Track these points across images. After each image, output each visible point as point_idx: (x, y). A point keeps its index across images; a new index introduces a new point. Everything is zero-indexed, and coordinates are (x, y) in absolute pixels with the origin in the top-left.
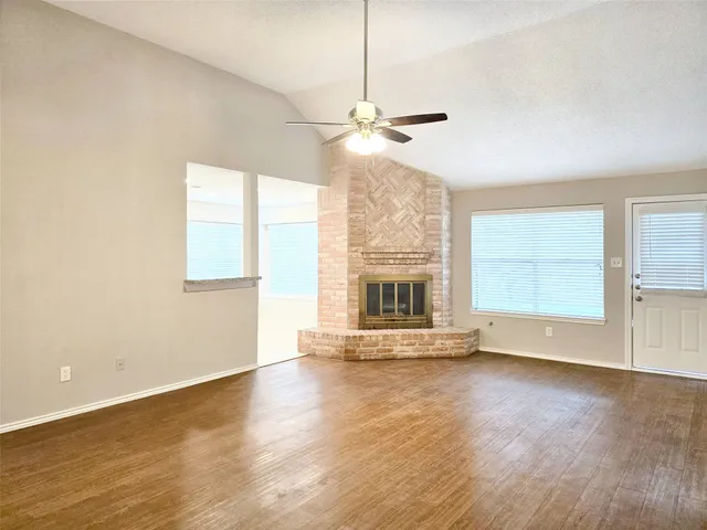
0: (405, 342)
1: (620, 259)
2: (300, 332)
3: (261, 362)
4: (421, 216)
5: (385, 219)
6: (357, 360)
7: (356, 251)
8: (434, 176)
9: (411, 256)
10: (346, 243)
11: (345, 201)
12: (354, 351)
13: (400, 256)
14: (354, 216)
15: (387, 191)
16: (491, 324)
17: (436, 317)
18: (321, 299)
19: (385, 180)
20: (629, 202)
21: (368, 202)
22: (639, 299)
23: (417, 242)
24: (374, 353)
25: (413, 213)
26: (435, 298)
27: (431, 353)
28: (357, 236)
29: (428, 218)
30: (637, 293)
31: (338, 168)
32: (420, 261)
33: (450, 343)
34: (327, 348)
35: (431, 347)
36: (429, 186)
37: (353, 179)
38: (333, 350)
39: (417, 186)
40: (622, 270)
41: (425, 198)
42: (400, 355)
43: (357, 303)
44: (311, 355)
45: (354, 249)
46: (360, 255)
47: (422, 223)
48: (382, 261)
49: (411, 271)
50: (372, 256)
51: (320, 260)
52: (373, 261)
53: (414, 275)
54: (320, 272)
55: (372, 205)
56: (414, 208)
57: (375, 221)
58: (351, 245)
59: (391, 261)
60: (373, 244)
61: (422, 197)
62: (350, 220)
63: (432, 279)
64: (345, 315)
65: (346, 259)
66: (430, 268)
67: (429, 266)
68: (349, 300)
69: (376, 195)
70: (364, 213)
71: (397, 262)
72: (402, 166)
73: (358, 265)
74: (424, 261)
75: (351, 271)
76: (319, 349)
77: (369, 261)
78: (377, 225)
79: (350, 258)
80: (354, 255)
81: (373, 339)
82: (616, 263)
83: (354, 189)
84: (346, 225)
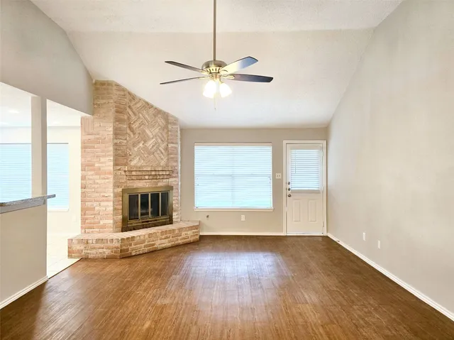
0: (163, 237)
1: (280, 174)
2: (70, 241)
3: (49, 274)
4: (165, 144)
5: (141, 145)
6: (130, 257)
7: (120, 170)
8: (172, 116)
9: (161, 173)
10: (112, 163)
11: (111, 129)
12: (127, 250)
13: (153, 173)
14: (118, 141)
15: (142, 124)
16: (208, 216)
17: (175, 216)
18: (84, 210)
19: (141, 115)
20: (285, 142)
21: (128, 131)
22: (290, 196)
23: (163, 163)
24: (143, 248)
25: (159, 141)
26: (174, 202)
27: (180, 242)
28: (120, 158)
29: (170, 145)
30: (289, 192)
31: (104, 101)
32: (166, 177)
33: (190, 233)
34: (101, 251)
35: (180, 238)
36: (170, 123)
37: (117, 112)
38: (107, 252)
39: (161, 122)
40: (282, 180)
41: (168, 131)
42: (160, 247)
43: (121, 211)
44: (84, 259)
45: (119, 167)
46: (123, 173)
47: (166, 149)
48: (140, 177)
49: (160, 184)
50: (134, 173)
51: (83, 178)
52: (133, 178)
53: (161, 187)
54: (83, 187)
55: (131, 134)
56: (161, 139)
57: (134, 146)
58: (116, 164)
59: (147, 177)
60: (133, 163)
61: (166, 131)
62: (115, 144)
63: (172, 189)
64: (112, 221)
65: (111, 177)
66: (172, 181)
67: (171, 180)
68: (115, 209)
69: (135, 126)
70: (126, 139)
71: (151, 177)
72: (152, 106)
73: (121, 181)
74: (168, 177)
75: (116, 185)
76: (93, 253)
77: (130, 178)
78: (136, 149)
79: (115, 175)
80: (119, 173)
81: (142, 238)
82: (278, 176)
83: (118, 120)
84: (111, 148)
